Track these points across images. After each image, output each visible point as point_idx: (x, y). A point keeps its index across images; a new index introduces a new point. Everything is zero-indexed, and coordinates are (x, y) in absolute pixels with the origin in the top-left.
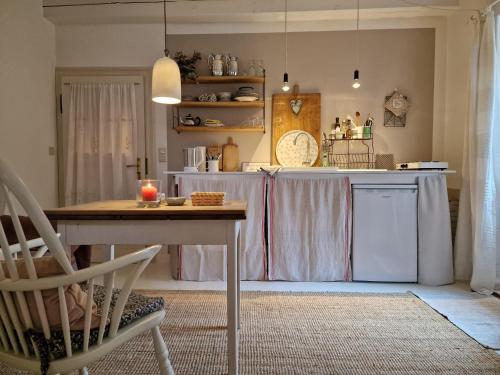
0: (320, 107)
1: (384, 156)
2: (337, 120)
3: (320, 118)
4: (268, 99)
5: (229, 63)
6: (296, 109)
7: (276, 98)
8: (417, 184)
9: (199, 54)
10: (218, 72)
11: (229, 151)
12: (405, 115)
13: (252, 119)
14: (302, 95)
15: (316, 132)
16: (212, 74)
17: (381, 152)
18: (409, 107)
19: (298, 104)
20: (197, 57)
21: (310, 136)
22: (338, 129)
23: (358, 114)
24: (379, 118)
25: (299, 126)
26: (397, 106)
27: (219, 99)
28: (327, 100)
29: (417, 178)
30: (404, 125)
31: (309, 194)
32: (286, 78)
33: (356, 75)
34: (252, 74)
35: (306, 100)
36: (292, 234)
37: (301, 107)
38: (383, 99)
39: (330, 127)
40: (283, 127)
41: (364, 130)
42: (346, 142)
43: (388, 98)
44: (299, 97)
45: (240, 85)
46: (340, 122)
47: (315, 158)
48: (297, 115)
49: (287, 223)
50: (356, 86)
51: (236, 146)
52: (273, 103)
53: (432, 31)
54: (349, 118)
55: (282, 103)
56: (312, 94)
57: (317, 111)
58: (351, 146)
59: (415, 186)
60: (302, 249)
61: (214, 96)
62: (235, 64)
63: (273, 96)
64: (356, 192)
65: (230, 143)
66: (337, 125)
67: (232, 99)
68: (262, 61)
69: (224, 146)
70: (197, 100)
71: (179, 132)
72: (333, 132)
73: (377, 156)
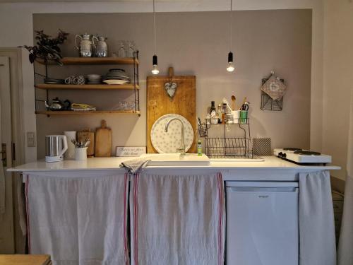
0: (195, 90)
1: (261, 140)
2: (213, 103)
3: (195, 101)
4: (142, 81)
5: (97, 43)
6: (171, 92)
7: (150, 80)
8: (297, 181)
9: (65, 34)
10: (87, 53)
11: (101, 134)
12: (282, 98)
13: (124, 102)
14: (177, 77)
15: (191, 116)
16: (81, 56)
17: (259, 136)
18: (285, 90)
19: (173, 87)
20: (63, 37)
21: (185, 120)
22: (214, 113)
23: (233, 98)
24: (255, 102)
25: (174, 110)
26: (274, 89)
27: (87, 81)
28: (202, 83)
29: (298, 175)
30: (281, 109)
31: (177, 193)
32: (155, 61)
33: (230, 58)
34: (123, 55)
35: (182, 83)
36: (159, 239)
37: (176, 89)
38: (260, 83)
39: (206, 110)
40: (157, 110)
41: (241, 114)
42: (222, 125)
43: (264, 81)
44: (174, 79)
45: (111, 67)
46: (216, 106)
47: (191, 143)
48: (172, 98)
49: (153, 226)
50: (231, 69)
51: (110, 129)
52: (147, 85)
53: (309, 12)
54: (225, 102)
55: (156, 86)
56: (187, 77)
57: (192, 94)
58: (228, 130)
59: (296, 184)
60: (171, 255)
61: (81, 79)
62: (104, 45)
63: (147, 78)
64: (229, 190)
65: (103, 126)
66: (212, 108)
67: (101, 82)
68: (132, 42)
69: (97, 129)
70: (62, 82)
71: (48, 116)
72: (208, 117)
73: (254, 140)
